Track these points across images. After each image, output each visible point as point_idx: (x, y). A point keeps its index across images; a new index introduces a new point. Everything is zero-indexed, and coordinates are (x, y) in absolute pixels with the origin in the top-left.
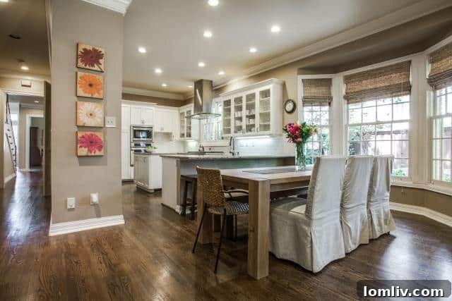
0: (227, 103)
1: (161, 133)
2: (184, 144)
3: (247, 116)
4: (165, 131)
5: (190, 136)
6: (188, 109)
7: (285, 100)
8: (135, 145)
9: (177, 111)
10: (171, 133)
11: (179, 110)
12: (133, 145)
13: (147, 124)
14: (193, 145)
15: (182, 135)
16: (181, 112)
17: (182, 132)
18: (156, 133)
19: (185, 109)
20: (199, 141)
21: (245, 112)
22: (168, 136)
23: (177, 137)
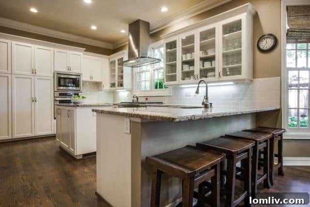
0: (172, 45)
1: (90, 82)
2: (114, 94)
3: (201, 59)
4: (95, 80)
5: (122, 85)
6: (120, 57)
7: (258, 36)
8: (60, 94)
9: (108, 60)
10: (101, 82)
11: (109, 59)
12: (57, 94)
13: (74, 71)
14: (124, 95)
15: (113, 85)
16: (112, 60)
17: (113, 82)
18: (85, 82)
19: (116, 57)
20: (131, 91)
21: (197, 54)
22: (97, 85)
23: (107, 86)
